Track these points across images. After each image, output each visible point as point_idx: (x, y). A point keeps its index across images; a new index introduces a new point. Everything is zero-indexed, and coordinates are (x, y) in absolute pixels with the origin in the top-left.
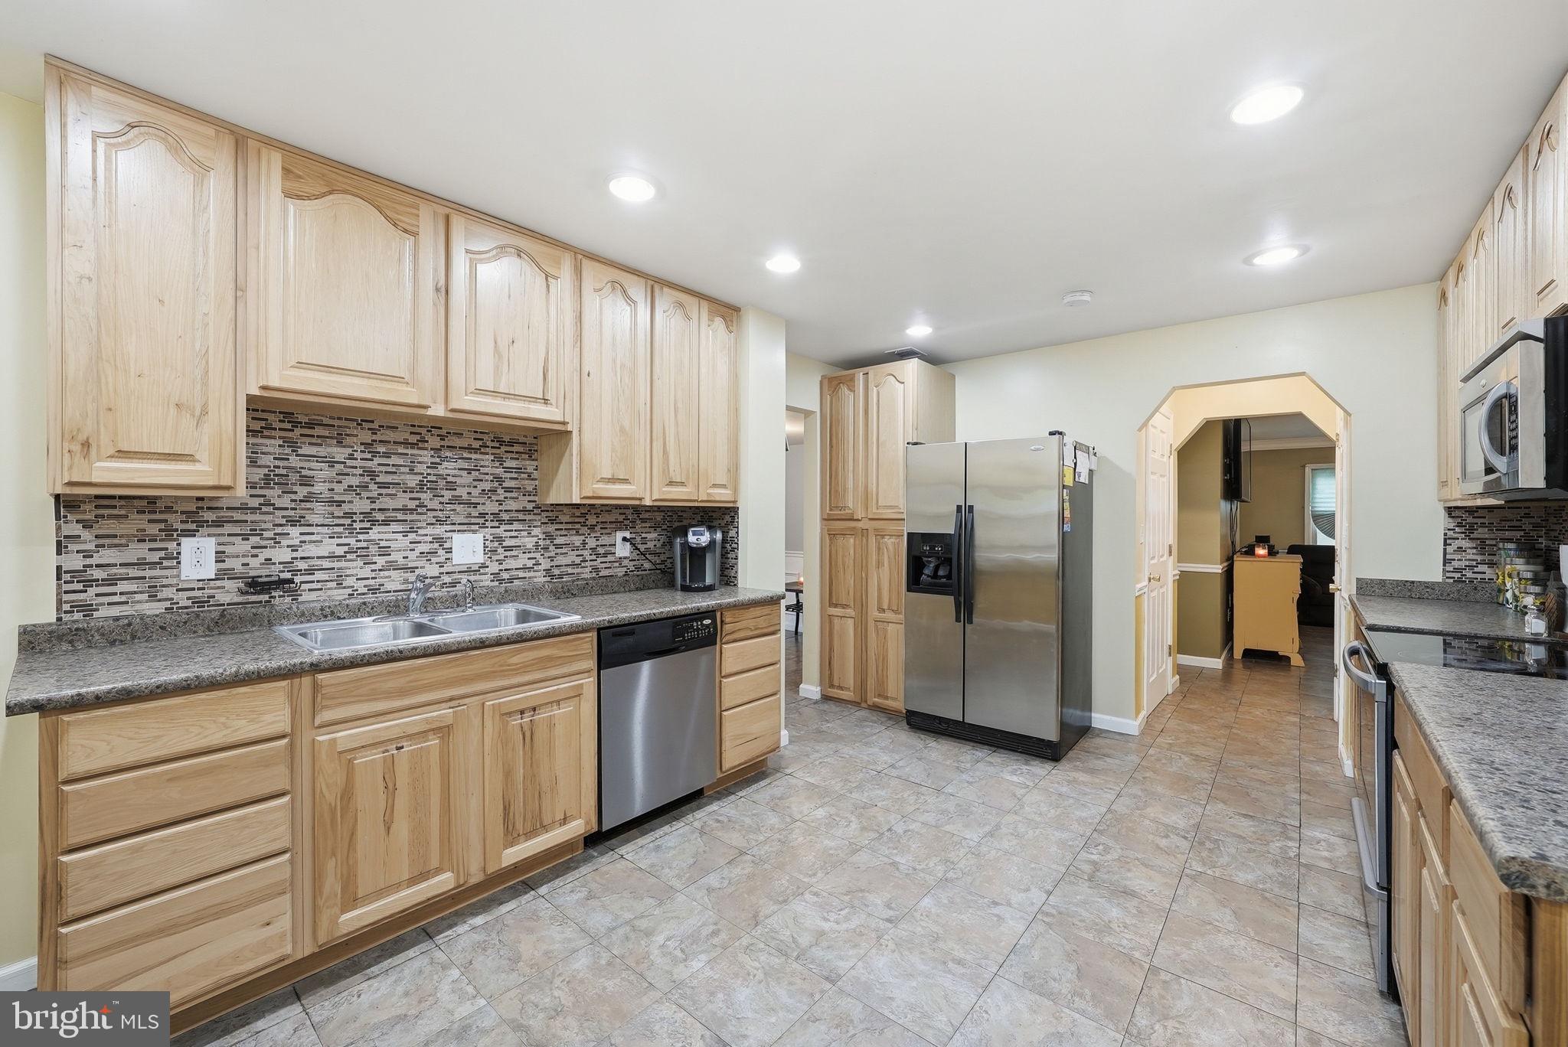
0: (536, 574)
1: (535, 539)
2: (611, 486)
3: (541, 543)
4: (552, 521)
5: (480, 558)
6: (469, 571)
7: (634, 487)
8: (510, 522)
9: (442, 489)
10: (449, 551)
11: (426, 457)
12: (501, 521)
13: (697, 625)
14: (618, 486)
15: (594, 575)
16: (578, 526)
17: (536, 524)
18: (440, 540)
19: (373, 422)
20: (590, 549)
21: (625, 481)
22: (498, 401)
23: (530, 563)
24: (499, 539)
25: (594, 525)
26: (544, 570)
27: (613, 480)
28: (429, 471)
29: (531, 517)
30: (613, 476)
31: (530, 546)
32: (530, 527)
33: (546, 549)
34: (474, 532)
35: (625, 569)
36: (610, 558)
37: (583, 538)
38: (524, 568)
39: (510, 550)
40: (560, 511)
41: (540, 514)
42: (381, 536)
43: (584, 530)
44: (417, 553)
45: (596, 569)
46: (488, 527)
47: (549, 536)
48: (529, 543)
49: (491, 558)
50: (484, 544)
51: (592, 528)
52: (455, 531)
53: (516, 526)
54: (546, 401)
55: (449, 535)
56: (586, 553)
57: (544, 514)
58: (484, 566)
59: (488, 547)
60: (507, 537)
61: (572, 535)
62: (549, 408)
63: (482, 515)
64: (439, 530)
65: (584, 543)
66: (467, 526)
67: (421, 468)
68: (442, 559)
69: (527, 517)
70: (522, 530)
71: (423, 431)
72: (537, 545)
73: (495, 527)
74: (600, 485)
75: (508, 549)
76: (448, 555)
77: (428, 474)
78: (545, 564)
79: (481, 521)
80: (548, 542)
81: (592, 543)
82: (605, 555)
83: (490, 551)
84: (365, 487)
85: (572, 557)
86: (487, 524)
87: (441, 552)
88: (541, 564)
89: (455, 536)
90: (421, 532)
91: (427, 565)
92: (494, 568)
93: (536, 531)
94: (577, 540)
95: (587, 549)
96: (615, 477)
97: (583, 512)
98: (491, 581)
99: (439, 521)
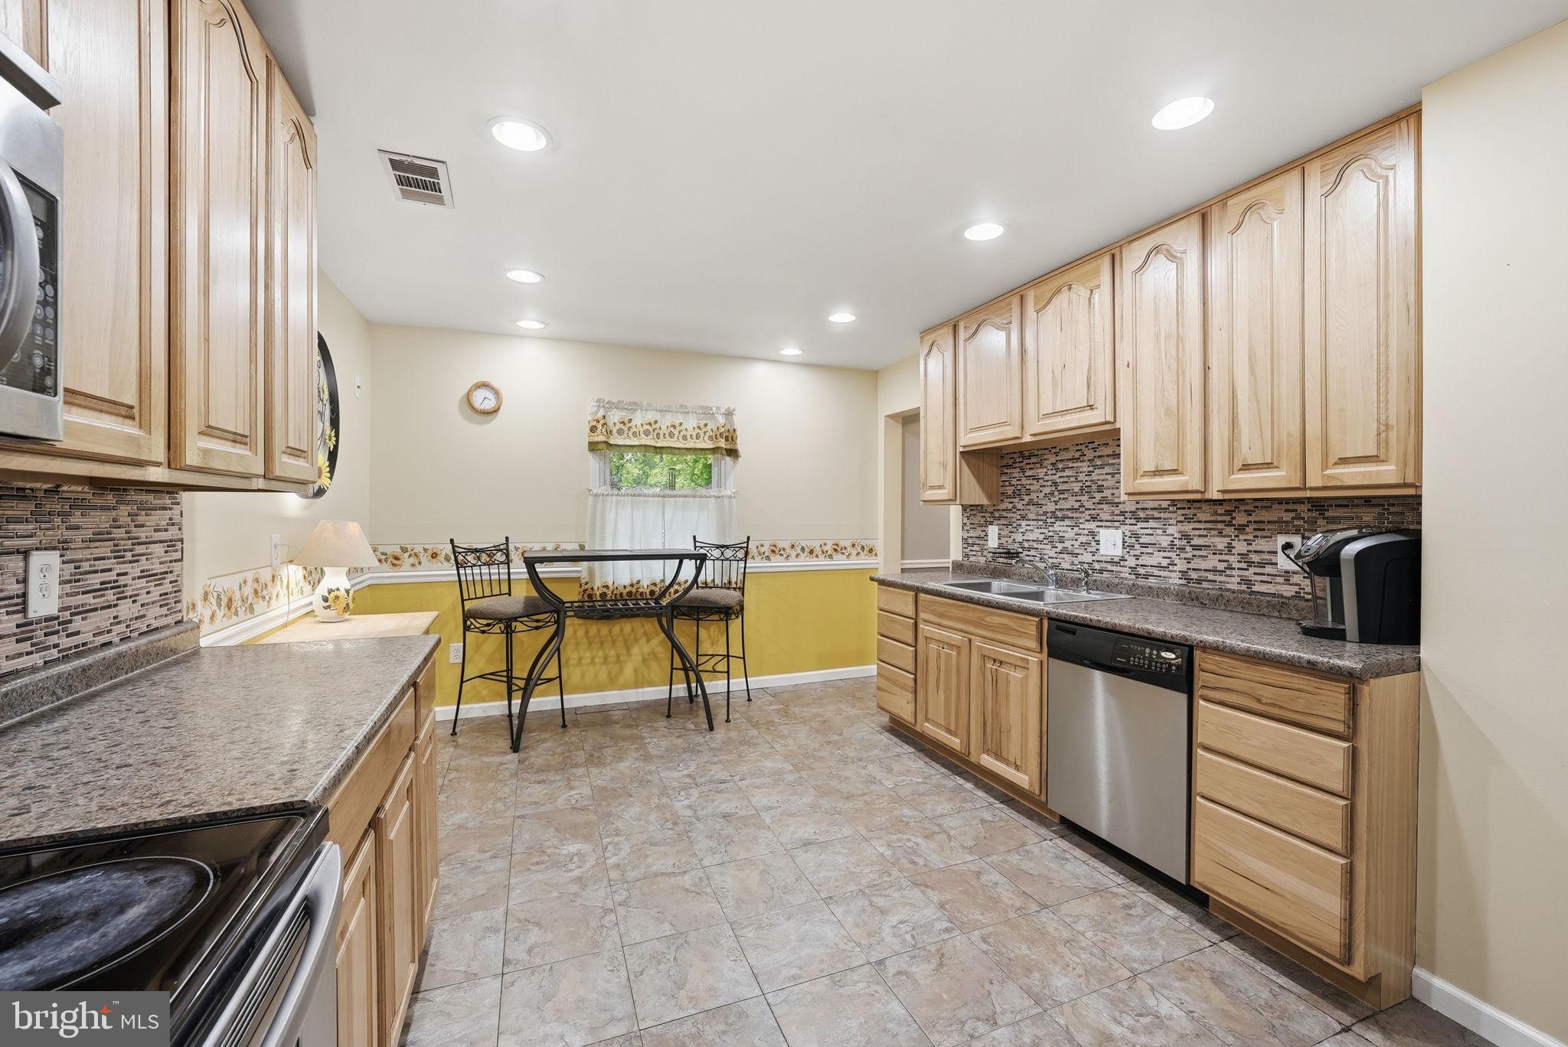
0: (1171, 574)
1: (1171, 538)
2: (1158, 480)
3: (1176, 542)
4: (1188, 519)
5: (1118, 551)
6: (1112, 562)
7: (1187, 478)
8: (1146, 520)
9: (1094, 492)
10: (1098, 542)
11: (1085, 467)
12: (1138, 519)
13: (1151, 654)
14: (1167, 479)
15: (1244, 587)
16: (1220, 526)
17: (1171, 522)
18: (1093, 534)
19: (1056, 448)
20: (1238, 554)
21: (1174, 472)
22: (1059, 419)
23: (1165, 562)
24: (1136, 536)
25: (1244, 525)
26: (1180, 572)
27: (1158, 473)
28: (1087, 478)
29: (1166, 515)
30: (1157, 467)
31: (1164, 544)
32: (1166, 525)
33: (1182, 549)
34: (1117, 528)
35: (1296, 589)
36: (1268, 569)
37: (1228, 540)
38: (1159, 567)
39: (1145, 547)
40: (1199, 508)
41: (1175, 512)
42: (1062, 529)
43: (1229, 531)
44: (1078, 543)
45: (1248, 582)
46: (1127, 524)
47: (1186, 536)
48: (1165, 542)
49: (1129, 552)
50: (1124, 539)
51: (1241, 529)
52: (1102, 527)
53: (1152, 524)
54: (1091, 407)
55: (1097, 529)
56: (1231, 558)
57: (1180, 512)
58: (1123, 559)
59: (1126, 542)
60: (1143, 534)
61: (1213, 536)
62: (1095, 412)
63: (1123, 513)
64: (1092, 525)
65: (1230, 547)
66: (1112, 523)
67: (1082, 477)
68: (1094, 549)
69: (1162, 515)
70: (1156, 529)
71: (1083, 447)
72: (1172, 544)
73: (1132, 525)
74: (1146, 480)
75: (1144, 545)
76: (1098, 547)
77: (1086, 481)
78: (1181, 565)
79: (1122, 518)
80: (1184, 542)
81: (1240, 547)
82: (1262, 565)
83: (1128, 546)
84: (1052, 494)
85: (1212, 562)
86: (1127, 521)
87: (1093, 544)
88: (1176, 565)
89: (1101, 530)
90: (1081, 526)
91: (1085, 553)
92: (1131, 562)
93: (1171, 530)
94: (1221, 543)
95: (1234, 555)
96: (1159, 469)
97: (1228, 508)
98: (1129, 574)
99: (1094, 518)
